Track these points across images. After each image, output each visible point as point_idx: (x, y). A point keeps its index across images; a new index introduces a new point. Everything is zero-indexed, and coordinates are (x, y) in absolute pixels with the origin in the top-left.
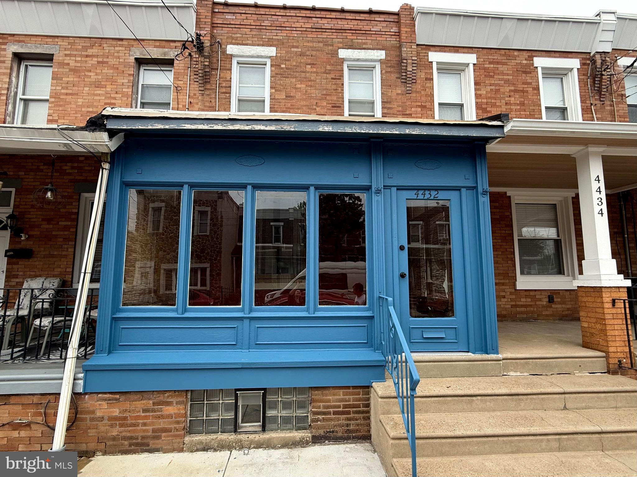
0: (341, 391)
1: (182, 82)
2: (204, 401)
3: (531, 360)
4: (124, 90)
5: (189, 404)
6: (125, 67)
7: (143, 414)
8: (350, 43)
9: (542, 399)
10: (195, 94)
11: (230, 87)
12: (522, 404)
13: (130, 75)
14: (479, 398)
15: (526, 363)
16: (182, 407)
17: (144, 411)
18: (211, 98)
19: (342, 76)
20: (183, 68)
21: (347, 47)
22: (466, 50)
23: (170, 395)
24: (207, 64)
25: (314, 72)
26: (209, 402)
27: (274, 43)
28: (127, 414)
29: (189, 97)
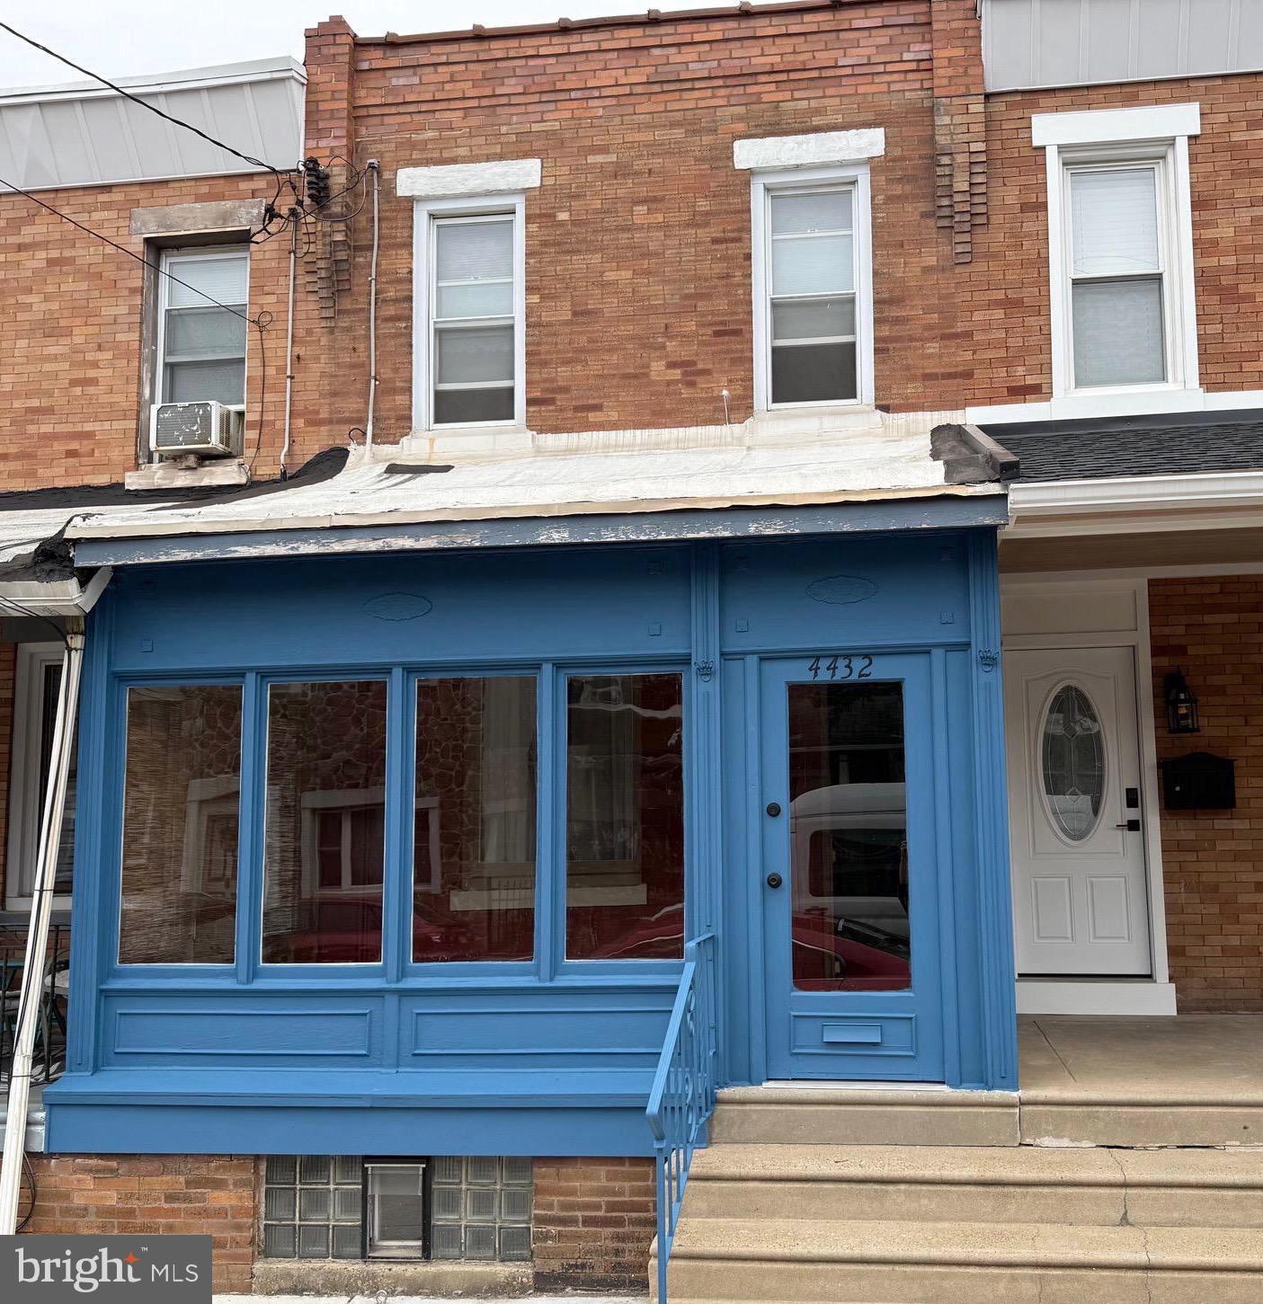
0: (602, 1171)
1: (273, 299)
2: (294, 1183)
3: (1104, 1109)
4: (120, 337)
5: (263, 1190)
6: (119, 269)
7: (167, 1206)
8: (769, 117)
9: (1066, 1196)
10: (309, 332)
11: (410, 299)
12: (1012, 1208)
13: (133, 291)
14: (903, 1187)
15: (1089, 1116)
16: (247, 1193)
17: (170, 1198)
18: (354, 338)
19: (746, 229)
20: (275, 255)
21: (760, 131)
22: (1163, 92)
23: (220, 1166)
24: (339, 237)
25: (659, 227)
26: (305, 1187)
27: (537, 145)
28: (135, 1204)
29: (293, 342)
